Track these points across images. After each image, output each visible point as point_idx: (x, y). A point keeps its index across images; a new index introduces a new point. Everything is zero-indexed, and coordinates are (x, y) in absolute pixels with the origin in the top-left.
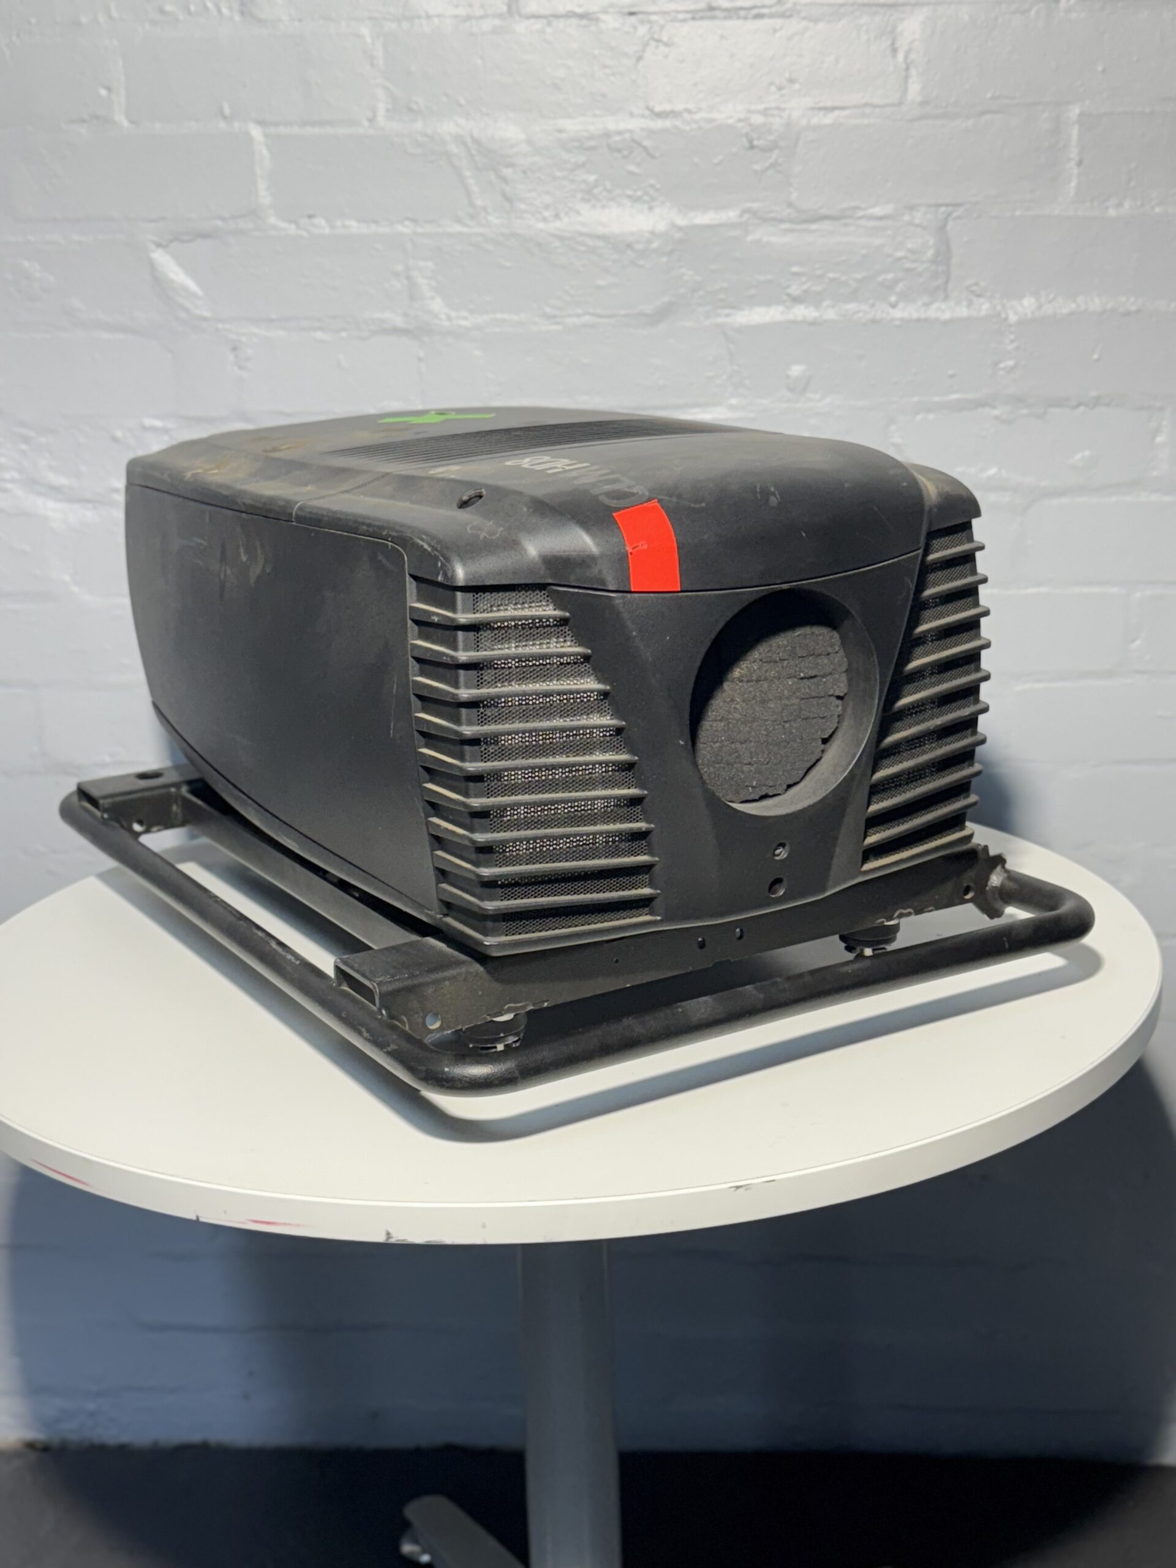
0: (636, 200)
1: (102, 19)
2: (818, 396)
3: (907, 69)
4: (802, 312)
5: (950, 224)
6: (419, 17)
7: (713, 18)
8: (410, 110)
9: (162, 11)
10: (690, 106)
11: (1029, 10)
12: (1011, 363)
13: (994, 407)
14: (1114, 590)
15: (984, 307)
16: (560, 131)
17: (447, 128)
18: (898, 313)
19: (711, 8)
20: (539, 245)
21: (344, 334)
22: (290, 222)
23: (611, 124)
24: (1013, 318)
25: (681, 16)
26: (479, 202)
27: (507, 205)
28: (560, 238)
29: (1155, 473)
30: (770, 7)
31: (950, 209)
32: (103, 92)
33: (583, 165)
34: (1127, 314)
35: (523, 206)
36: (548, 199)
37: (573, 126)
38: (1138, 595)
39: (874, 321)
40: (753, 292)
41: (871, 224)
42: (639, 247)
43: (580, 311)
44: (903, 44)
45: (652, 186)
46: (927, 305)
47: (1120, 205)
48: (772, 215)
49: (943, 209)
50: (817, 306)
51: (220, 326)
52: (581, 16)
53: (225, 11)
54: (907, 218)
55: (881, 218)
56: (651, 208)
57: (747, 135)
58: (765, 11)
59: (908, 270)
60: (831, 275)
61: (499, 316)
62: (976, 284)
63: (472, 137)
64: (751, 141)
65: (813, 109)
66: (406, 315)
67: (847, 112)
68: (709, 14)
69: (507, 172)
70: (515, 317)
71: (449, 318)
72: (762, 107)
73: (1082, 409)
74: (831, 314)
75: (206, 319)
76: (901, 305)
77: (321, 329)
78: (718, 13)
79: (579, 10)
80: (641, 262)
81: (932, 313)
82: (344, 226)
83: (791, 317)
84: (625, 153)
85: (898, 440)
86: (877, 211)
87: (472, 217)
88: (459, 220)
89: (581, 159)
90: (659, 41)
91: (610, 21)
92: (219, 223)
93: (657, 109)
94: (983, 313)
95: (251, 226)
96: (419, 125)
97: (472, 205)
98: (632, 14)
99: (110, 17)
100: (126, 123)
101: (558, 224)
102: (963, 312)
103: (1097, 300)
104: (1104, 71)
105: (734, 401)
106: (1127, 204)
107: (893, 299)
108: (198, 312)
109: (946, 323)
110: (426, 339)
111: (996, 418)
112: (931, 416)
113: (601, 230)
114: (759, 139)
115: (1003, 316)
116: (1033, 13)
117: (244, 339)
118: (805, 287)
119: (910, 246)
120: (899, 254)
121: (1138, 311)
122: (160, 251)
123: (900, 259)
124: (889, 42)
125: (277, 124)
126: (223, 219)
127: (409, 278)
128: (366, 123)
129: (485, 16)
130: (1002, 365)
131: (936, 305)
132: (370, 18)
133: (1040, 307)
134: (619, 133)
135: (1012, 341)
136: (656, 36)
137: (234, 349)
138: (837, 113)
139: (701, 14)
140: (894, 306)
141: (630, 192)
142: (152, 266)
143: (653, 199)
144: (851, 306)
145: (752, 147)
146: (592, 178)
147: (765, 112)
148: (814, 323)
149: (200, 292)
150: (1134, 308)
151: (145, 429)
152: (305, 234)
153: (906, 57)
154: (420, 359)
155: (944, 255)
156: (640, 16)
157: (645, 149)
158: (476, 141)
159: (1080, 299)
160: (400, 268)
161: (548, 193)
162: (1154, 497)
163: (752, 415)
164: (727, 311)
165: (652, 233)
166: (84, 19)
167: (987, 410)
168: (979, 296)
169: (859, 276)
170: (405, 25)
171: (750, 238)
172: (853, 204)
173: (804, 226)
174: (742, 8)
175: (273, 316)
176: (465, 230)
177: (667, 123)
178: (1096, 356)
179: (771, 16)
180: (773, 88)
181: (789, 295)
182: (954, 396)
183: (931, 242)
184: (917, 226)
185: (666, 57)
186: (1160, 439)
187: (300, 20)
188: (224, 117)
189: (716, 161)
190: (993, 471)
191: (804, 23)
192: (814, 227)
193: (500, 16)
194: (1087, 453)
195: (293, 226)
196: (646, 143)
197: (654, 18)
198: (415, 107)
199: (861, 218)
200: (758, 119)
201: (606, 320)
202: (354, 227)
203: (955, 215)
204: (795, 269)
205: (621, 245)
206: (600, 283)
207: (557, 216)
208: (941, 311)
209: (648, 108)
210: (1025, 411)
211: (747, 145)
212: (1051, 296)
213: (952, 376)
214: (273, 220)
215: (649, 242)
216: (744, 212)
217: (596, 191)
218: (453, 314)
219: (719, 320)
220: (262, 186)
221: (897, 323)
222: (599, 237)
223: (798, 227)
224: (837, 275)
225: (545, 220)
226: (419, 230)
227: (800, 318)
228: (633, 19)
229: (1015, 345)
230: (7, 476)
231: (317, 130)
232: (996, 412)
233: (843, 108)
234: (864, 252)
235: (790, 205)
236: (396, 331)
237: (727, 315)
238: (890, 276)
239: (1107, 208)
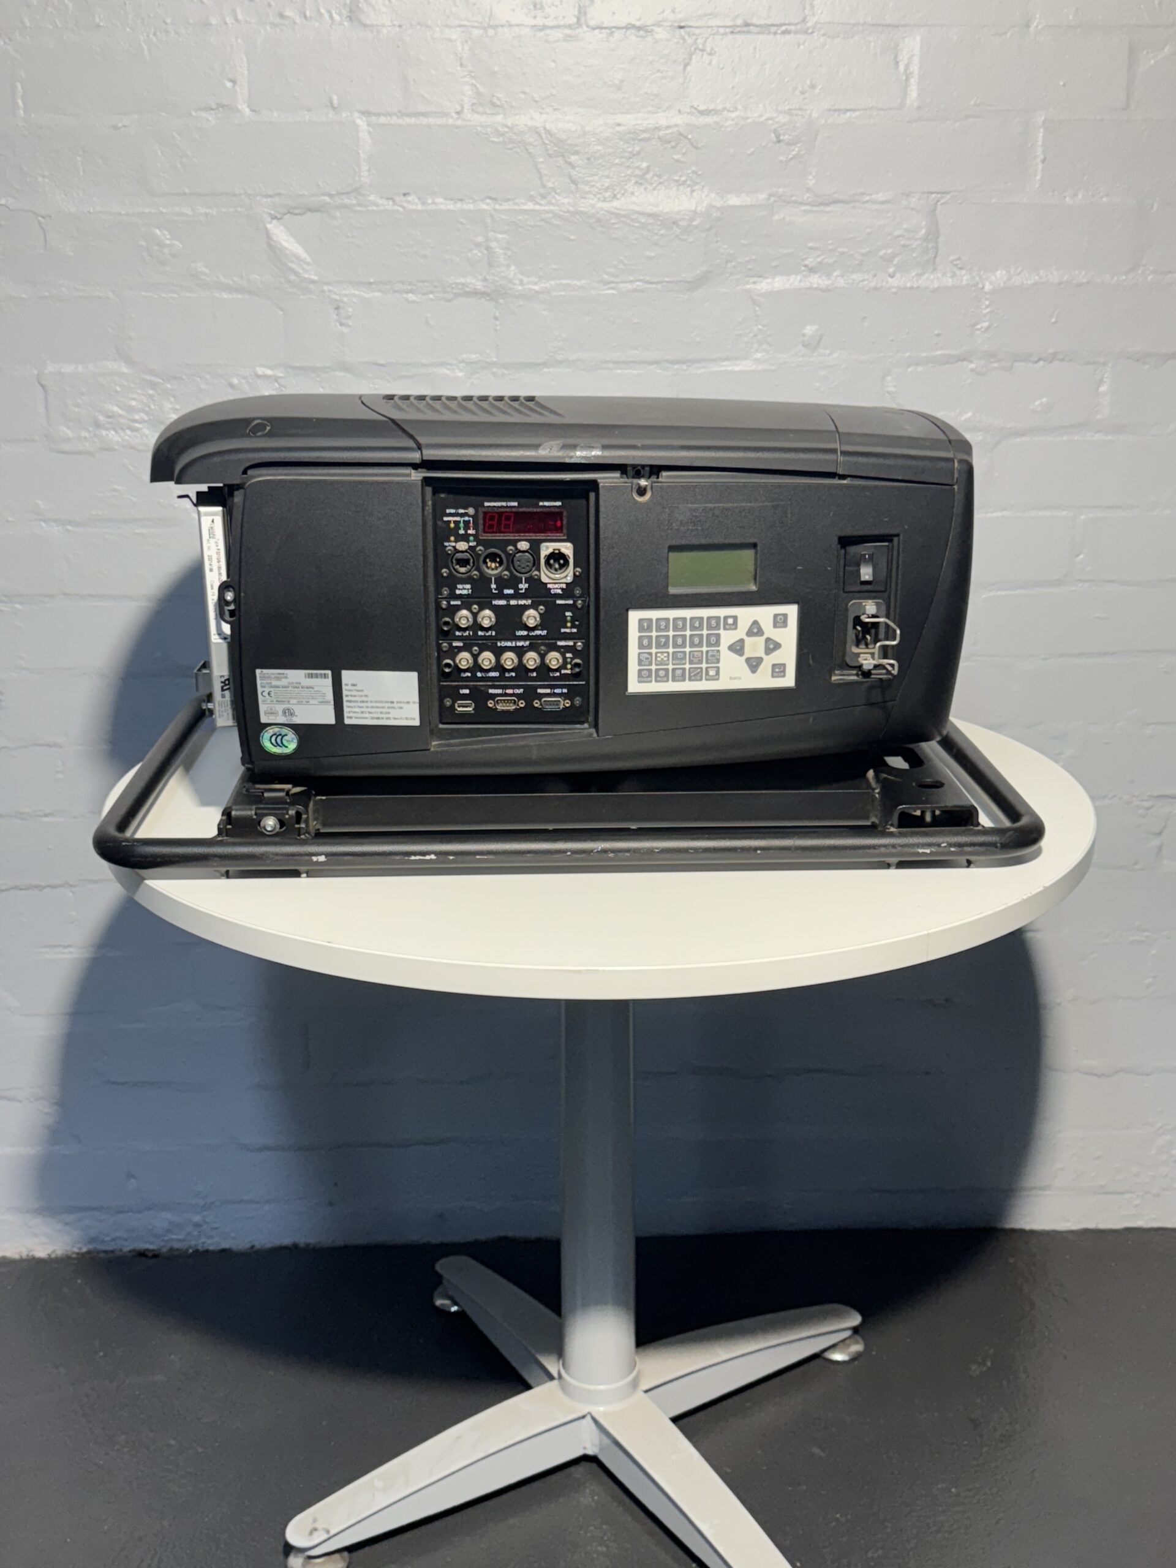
0: (679, 184)
1: (229, 20)
2: (828, 352)
3: (907, 79)
4: (815, 280)
5: (939, 208)
6: (502, 26)
7: (749, 32)
8: (494, 105)
9: (282, 16)
10: (728, 105)
11: (1005, 33)
12: (986, 324)
13: (971, 362)
14: (1064, 513)
15: (965, 278)
16: (619, 125)
17: (524, 120)
18: (893, 282)
19: (747, 25)
20: (599, 221)
21: (431, 296)
22: (388, 199)
23: (662, 119)
24: (988, 287)
25: (722, 30)
26: (550, 185)
27: (573, 187)
28: (618, 215)
29: (1098, 417)
30: (797, 24)
31: (939, 196)
32: (229, 85)
33: (638, 153)
34: (1079, 285)
35: (587, 189)
36: (607, 182)
37: (630, 120)
38: (1082, 517)
39: (876, 289)
40: (775, 263)
41: (876, 207)
42: (682, 223)
43: (632, 278)
44: (904, 58)
45: (694, 172)
46: (919, 275)
47: (1076, 195)
48: (794, 198)
49: (934, 195)
50: (829, 275)
51: (326, 288)
52: (639, 28)
53: (337, 17)
54: (904, 203)
55: (882, 203)
56: (693, 191)
57: (775, 131)
58: (793, 28)
59: (903, 246)
60: (840, 250)
61: (564, 282)
62: (959, 259)
63: (545, 128)
64: (778, 137)
65: (830, 110)
66: (485, 280)
67: (857, 113)
68: (745, 29)
69: (574, 158)
70: (578, 283)
71: (521, 283)
72: (787, 107)
73: (1041, 363)
74: (841, 282)
75: (313, 282)
76: (898, 275)
77: (411, 291)
78: (751, 28)
79: (638, 24)
80: (684, 237)
81: (923, 282)
82: (434, 203)
83: (808, 284)
84: (673, 144)
85: (893, 389)
86: (880, 197)
87: (543, 197)
88: (531, 199)
89: (637, 148)
90: (703, 50)
91: (661, 33)
92: (327, 199)
93: (702, 108)
94: (964, 283)
95: (355, 202)
96: (500, 118)
97: (544, 186)
98: (681, 27)
99: (237, 20)
100: (247, 111)
101: (616, 203)
102: (949, 281)
103: (1055, 273)
104: (1064, 85)
105: (758, 355)
106: (1080, 196)
107: (891, 270)
108: (306, 276)
109: (935, 291)
110: (501, 301)
111: (972, 370)
112: (920, 369)
113: (650, 209)
114: (784, 135)
115: (980, 286)
116: (1009, 35)
117: (345, 299)
118: (819, 259)
119: (905, 226)
120: (897, 233)
121: (1088, 283)
122: (275, 221)
123: (899, 236)
124: (893, 57)
125: (378, 115)
126: (330, 196)
127: (488, 248)
128: (455, 116)
129: (558, 27)
130: (979, 327)
131: (926, 276)
132: (460, 26)
133: (1009, 279)
134: (668, 127)
135: (987, 307)
136: (700, 47)
137: (337, 308)
138: (848, 114)
139: (739, 29)
140: (892, 276)
141: (677, 178)
142: (268, 235)
143: (697, 184)
144: (857, 277)
145: (779, 141)
146: (645, 165)
147: (789, 112)
148: (826, 290)
149: (309, 259)
150: (1085, 280)
151: (258, 376)
152: (401, 209)
153: (906, 70)
154: (496, 318)
155: (933, 235)
156: (688, 30)
157: (689, 140)
158: (548, 132)
159: (1041, 272)
160: (480, 239)
161: (608, 177)
162: (1098, 436)
163: (773, 368)
164: (756, 279)
165: (695, 212)
166: (214, 21)
167: (965, 363)
168: (961, 269)
169: (864, 251)
170: (491, 32)
171: (776, 217)
172: (861, 190)
173: (822, 208)
174: (773, 25)
175: (372, 280)
176: (538, 207)
177: (709, 120)
178: (1053, 320)
179: (796, 32)
180: (797, 92)
181: (806, 266)
182: (939, 352)
183: (924, 223)
184: (913, 209)
185: (710, 63)
186: (1102, 389)
187: (400, 26)
188: (333, 108)
189: (749, 152)
190: (969, 414)
191: (822, 39)
192: (828, 209)
193: (570, 26)
194: (1044, 400)
195: (391, 203)
196: (690, 136)
197: (697, 31)
198: (495, 100)
199: (867, 202)
200: (783, 119)
201: (654, 286)
202: (443, 204)
203: (942, 201)
204: (810, 244)
205: (669, 222)
206: (648, 253)
207: (615, 197)
208: (932, 280)
209: (692, 107)
210: (996, 365)
211: (775, 139)
212: (1019, 270)
213: (938, 335)
214: (372, 198)
215: (692, 219)
216: (770, 196)
217: (649, 176)
218: (525, 280)
219: (748, 287)
220: (365, 167)
221: (894, 290)
222: (650, 215)
223: (815, 209)
224: (846, 250)
225: (605, 200)
226: (497, 207)
227: (815, 286)
228: (682, 30)
229: (987, 310)
230: (137, 417)
231: (413, 120)
232: (972, 366)
233: (854, 110)
234: (869, 230)
235: (809, 190)
236: (476, 293)
237: (755, 283)
238: (889, 251)
239: (1065, 197)
